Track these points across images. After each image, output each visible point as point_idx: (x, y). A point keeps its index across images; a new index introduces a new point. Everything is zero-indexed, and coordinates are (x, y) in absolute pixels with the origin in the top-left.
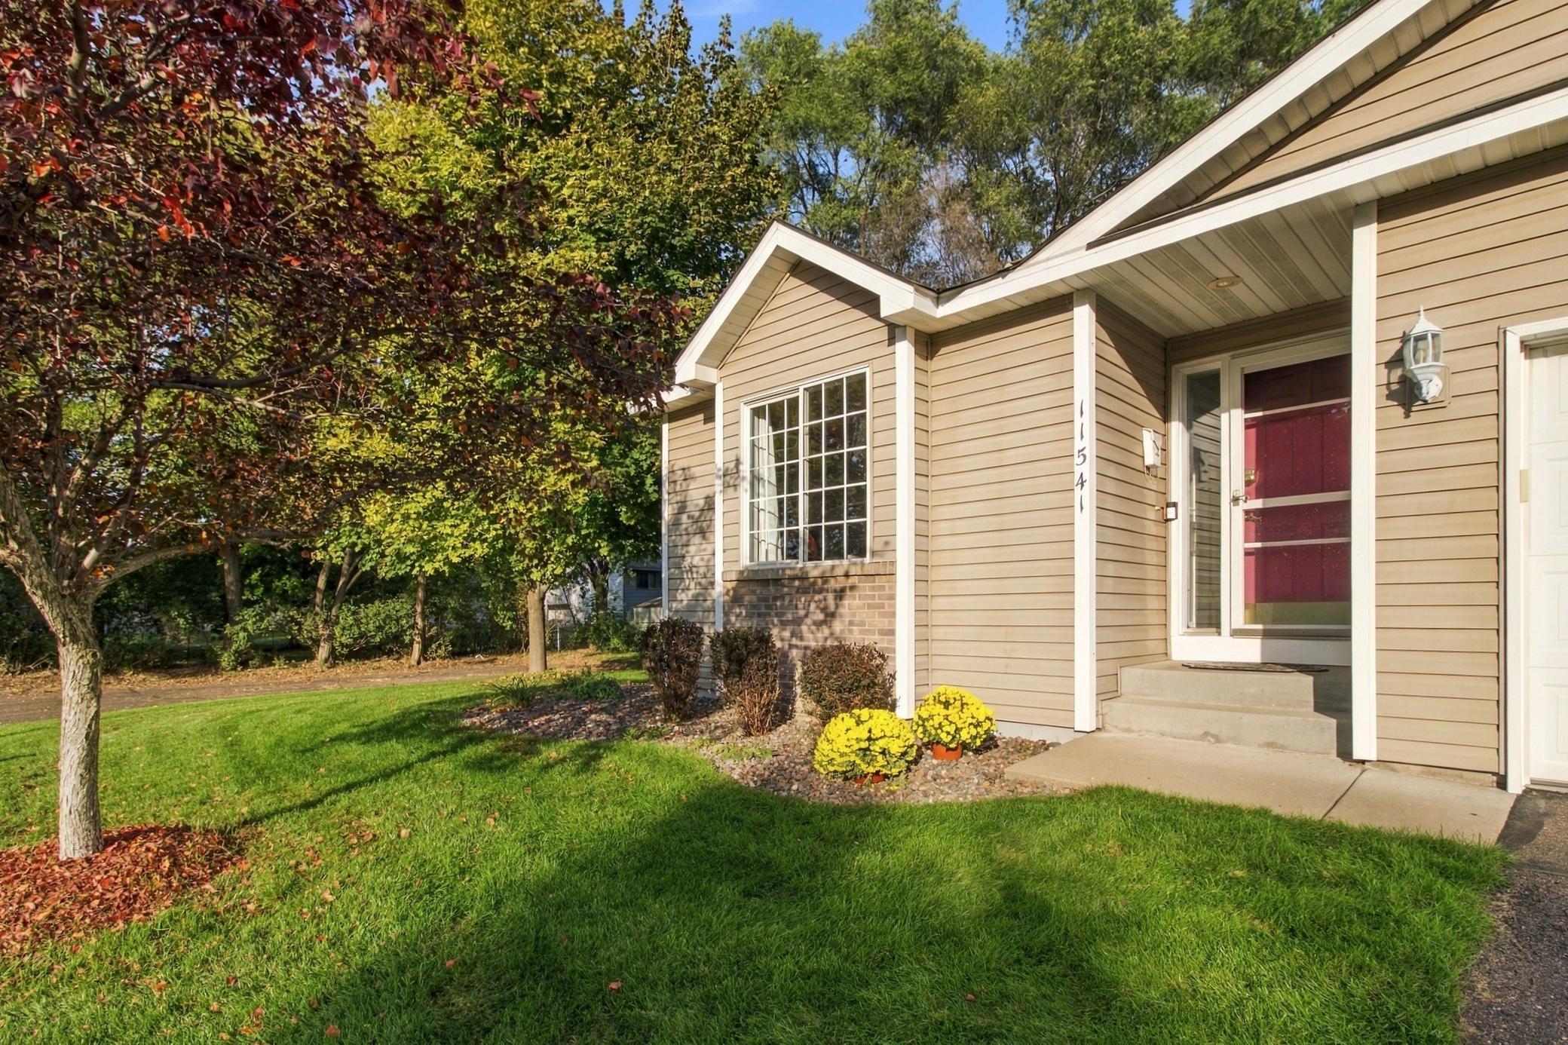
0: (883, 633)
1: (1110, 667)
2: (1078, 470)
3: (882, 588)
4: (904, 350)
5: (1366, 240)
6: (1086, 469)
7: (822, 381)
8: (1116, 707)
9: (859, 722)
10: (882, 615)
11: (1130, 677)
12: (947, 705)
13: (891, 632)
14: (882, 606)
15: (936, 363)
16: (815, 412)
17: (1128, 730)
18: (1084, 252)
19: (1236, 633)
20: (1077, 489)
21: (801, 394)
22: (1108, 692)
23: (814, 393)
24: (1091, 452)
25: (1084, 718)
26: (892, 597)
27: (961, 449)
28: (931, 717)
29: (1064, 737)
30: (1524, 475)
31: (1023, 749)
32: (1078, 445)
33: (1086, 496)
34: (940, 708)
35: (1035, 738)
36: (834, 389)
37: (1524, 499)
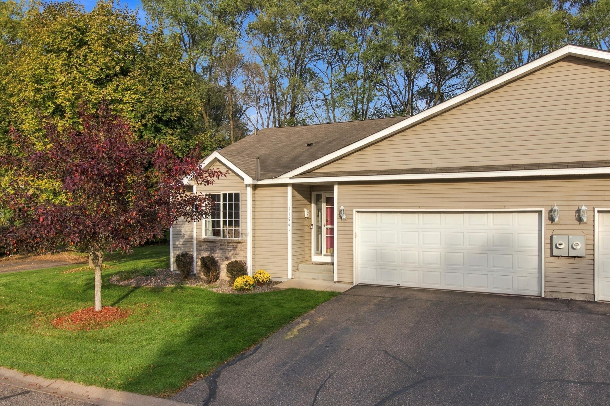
0: (244, 257)
1: (295, 265)
2: (288, 222)
3: (244, 246)
4: (249, 189)
5: (336, 187)
6: (290, 222)
7: (228, 192)
8: (297, 273)
9: (243, 278)
10: (244, 252)
11: (301, 266)
12: (261, 274)
13: (246, 257)
14: (244, 250)
15: (256, 192)
16: (225, 199)
17: (299, 278)
18: (289, 179)
19: (325, 255)
20: (288, 226)
21: (221, 194)
22: (295, 270)
23: (225, 195)
24: (291, 218)
25: (290, 276)
26: (247, 248)
27: (262, 213)
28: (258, 277)
29: (285, 280)
30: (356, 233)
31: (277, 283)
32: (288, 217)
33: (290, 228)
34: (259, 275)
35: (280, 281)
36: (231, 195)
37: (356, 238)
